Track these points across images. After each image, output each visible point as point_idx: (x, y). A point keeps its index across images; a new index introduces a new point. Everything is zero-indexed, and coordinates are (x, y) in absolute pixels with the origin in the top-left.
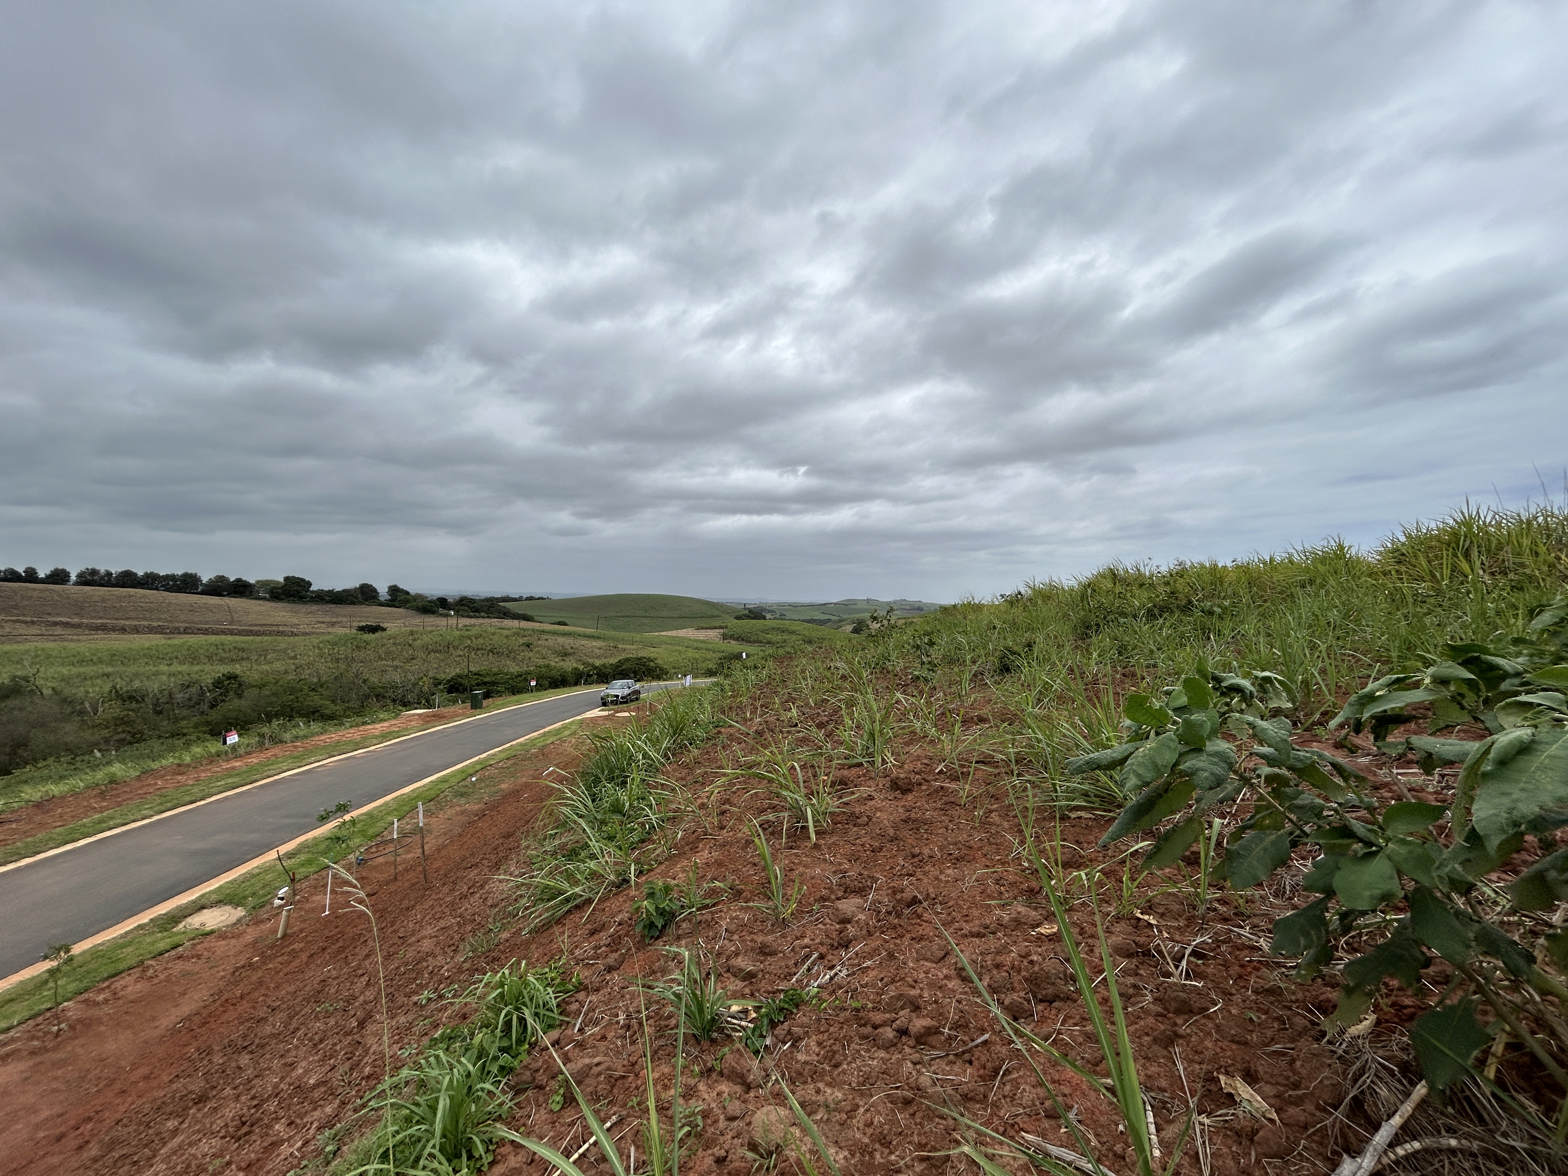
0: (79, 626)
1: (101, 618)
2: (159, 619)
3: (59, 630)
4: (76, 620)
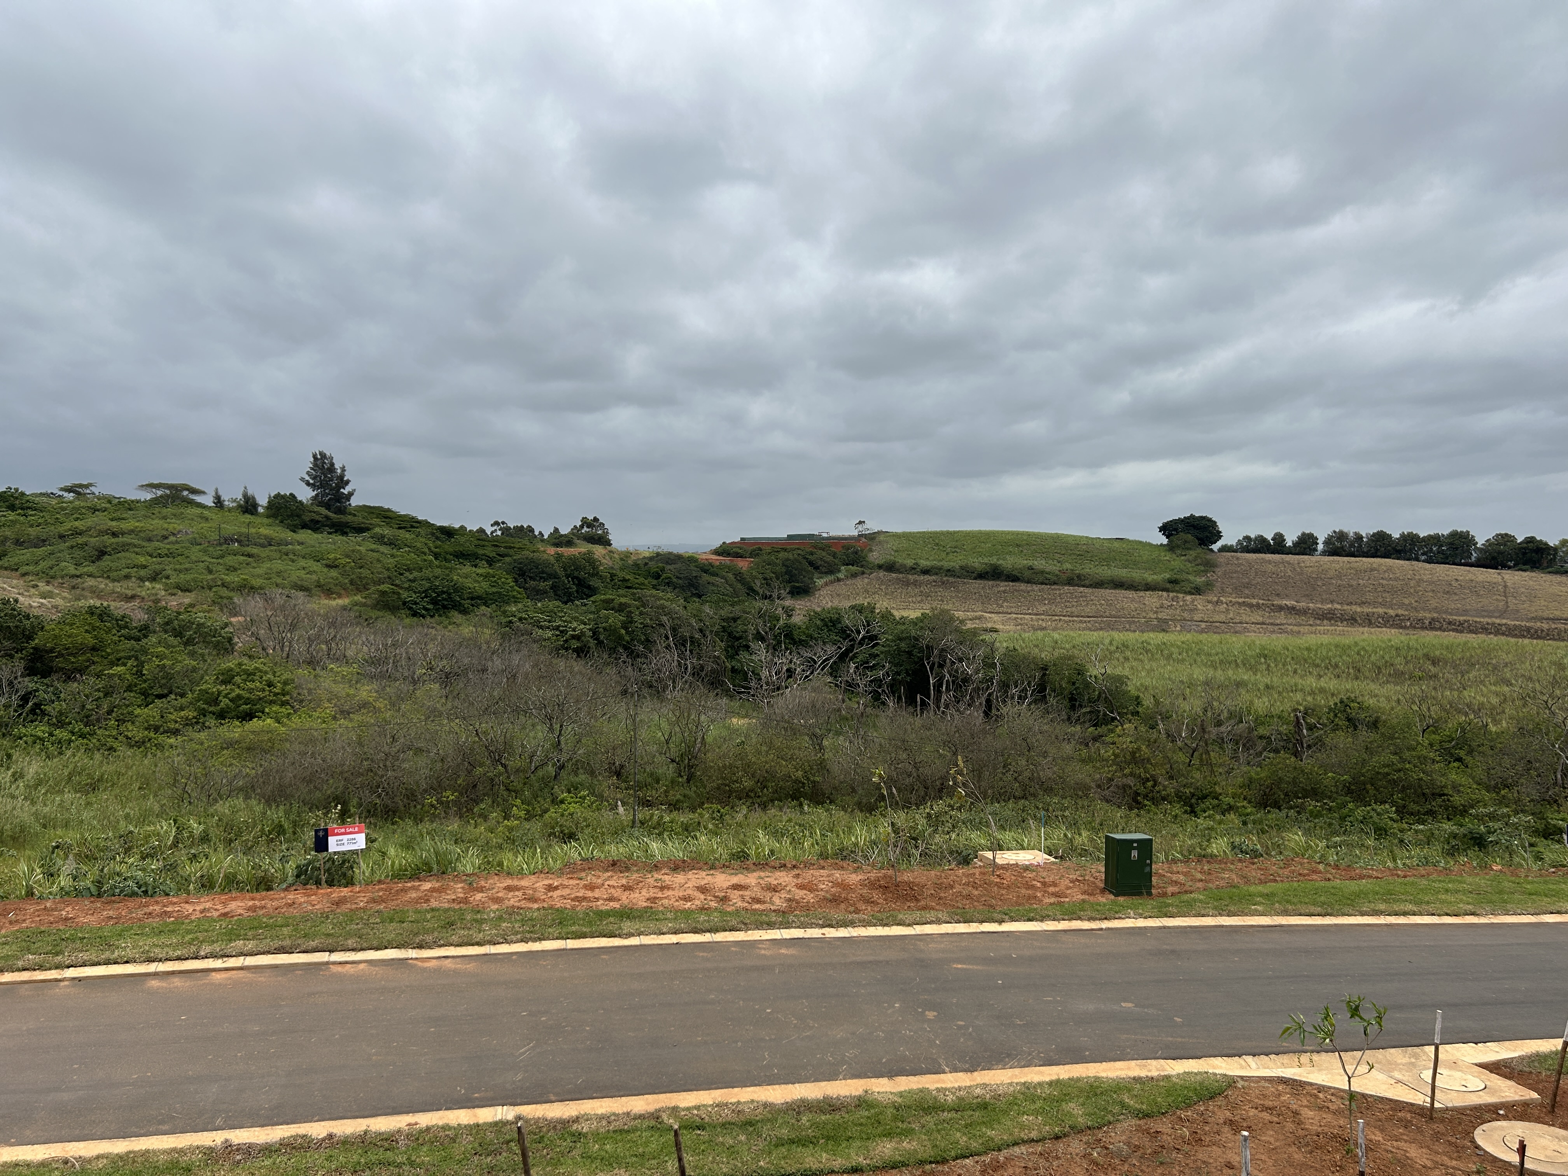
0: (1304, 612)
1: (1332, 602)
2: (1402, 605)
3: (1281, 618)
4: (1302, 605)
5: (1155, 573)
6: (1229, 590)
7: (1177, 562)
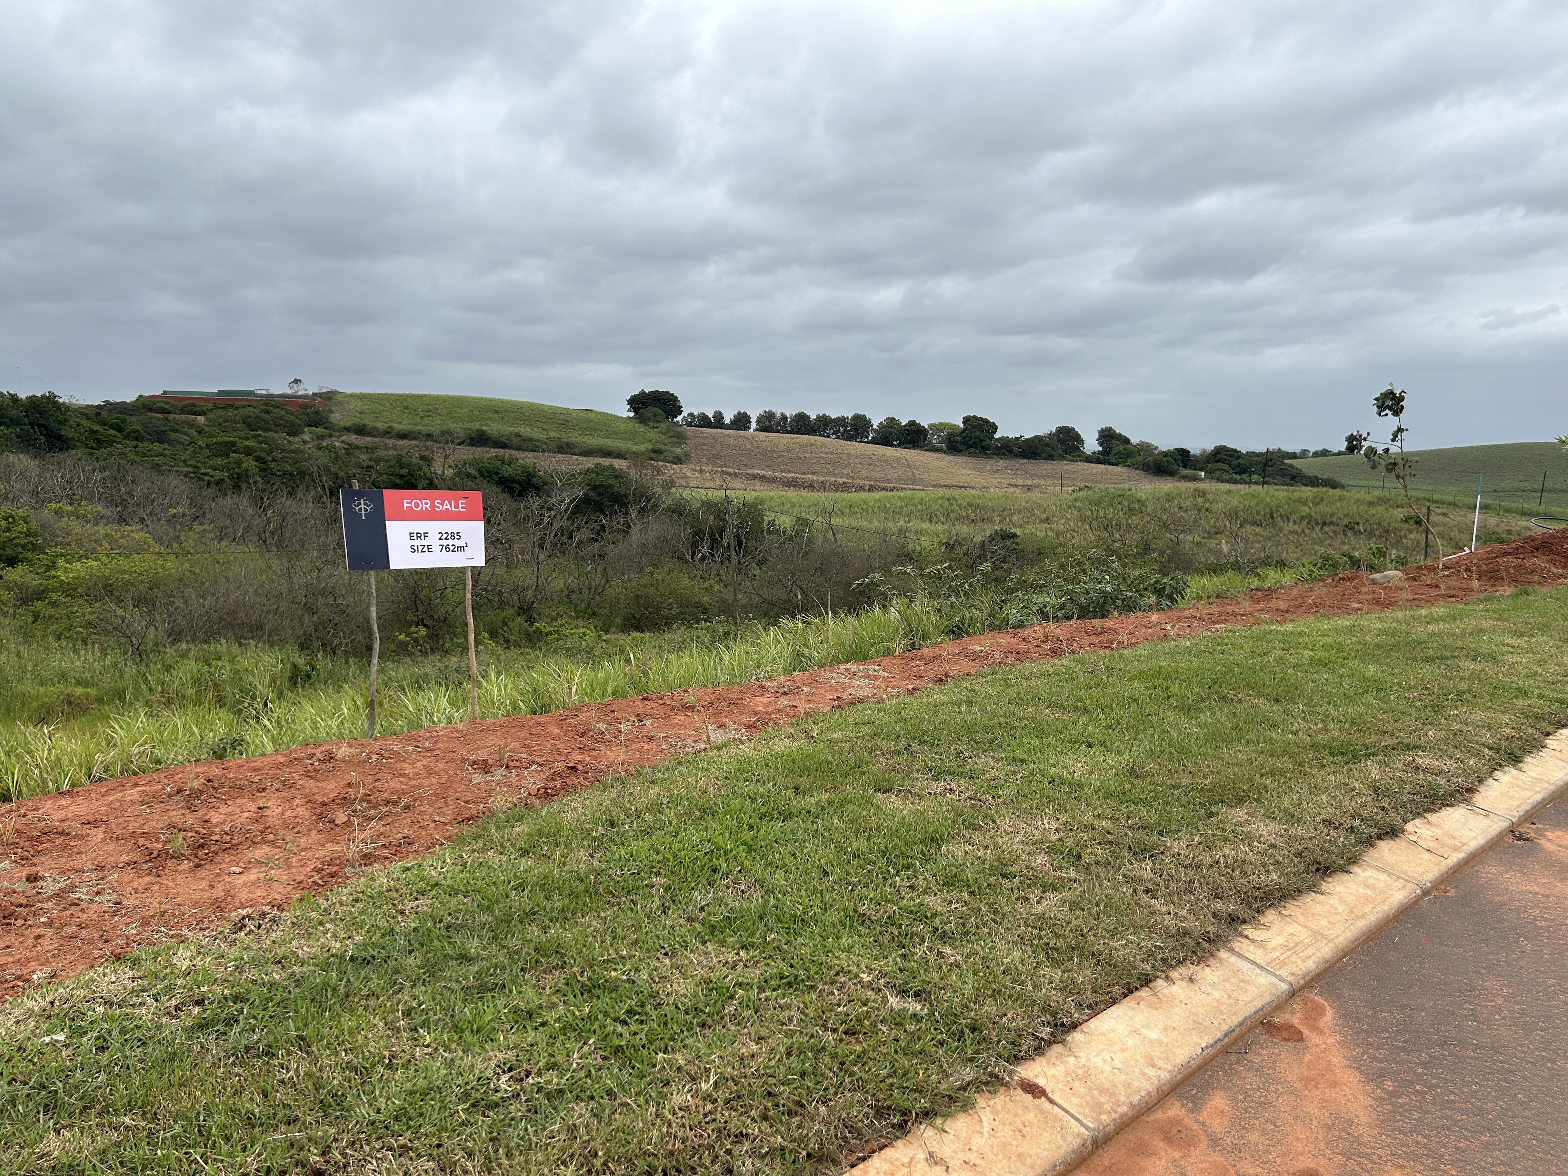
5: (636, 444)
6: (704, 460)
7: (652, 434)
